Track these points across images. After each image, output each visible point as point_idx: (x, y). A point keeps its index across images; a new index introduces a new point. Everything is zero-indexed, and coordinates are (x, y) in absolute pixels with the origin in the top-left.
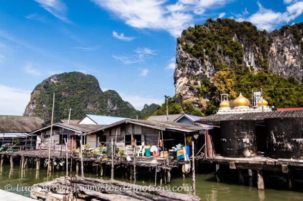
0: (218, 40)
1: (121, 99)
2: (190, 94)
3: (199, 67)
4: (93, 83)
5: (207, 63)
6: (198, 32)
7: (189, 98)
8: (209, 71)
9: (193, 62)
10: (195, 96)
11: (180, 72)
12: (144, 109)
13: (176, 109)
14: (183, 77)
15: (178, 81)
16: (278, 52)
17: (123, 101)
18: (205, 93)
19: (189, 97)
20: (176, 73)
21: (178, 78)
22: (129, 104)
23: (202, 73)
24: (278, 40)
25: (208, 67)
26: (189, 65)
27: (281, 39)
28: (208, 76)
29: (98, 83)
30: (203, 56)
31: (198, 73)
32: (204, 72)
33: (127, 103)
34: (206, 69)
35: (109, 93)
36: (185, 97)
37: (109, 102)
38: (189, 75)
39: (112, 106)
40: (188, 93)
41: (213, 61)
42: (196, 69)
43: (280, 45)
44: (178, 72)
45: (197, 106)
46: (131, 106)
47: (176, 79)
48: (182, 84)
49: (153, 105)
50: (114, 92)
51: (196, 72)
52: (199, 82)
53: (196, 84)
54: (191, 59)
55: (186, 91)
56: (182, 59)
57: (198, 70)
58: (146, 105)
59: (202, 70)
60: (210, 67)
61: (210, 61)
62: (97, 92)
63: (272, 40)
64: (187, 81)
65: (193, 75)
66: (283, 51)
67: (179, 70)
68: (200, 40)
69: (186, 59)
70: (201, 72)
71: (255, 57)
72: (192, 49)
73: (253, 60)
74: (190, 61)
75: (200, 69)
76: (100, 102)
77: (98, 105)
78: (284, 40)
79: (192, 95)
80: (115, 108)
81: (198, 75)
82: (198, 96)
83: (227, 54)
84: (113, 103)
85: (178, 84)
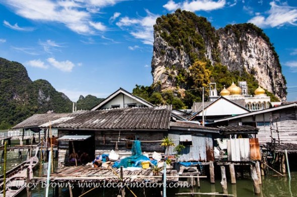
0: (189, 31)
1: (55, 90)
2: (168, 83)
3: (176, 57)
4: (20, 71)
5: (183, 53)
6: (172, 21)
7: (167, 88)
8: (184, 61)
9: (171, 50)
10: (172, 85)
11: (159, 60)
12: (80, 100)
13: (157, 98)
14: (162, 66)
15: (156, 69)
16: (224, 48)
17: (57, 92)
18: (182, 82)
19: (168, 86)
20: (153, 61)
21: (156, 67)
22: (64, 95)
23: (178, 63)
24: (223, 37)
25: (183, 57)
26: (168, 53)
27: (226, 36)
28: (183, 66)
29: (26, 72)
30: (179, 46)
31: (175, 62)
32: (180, 62)
33: (61, 94)
34: (182, 58)
35: (40, 83)
36: (164, 86)
37: (40, 93)
38: (167, 64)
39: (44, 97)
40: (167, 83)
41: (188, 51)
42: (174, 58)
43: (224, 42)
44: (157, 60)
45: (176, 95)
46: (66, 97)
47: (154, 68)
48: (160, 73)
49: (90, 96)
50: (45, 82)
51: (173, 61)
52: (175, 71)
53: (173, 73)
54: (169, 47)
55: (165, 80)
56: (161, 46)
57: (175, 59)
58: (81, 96)
59: (178, 60)
60: (185, 57)
61: (185, 51)
62: (25, 82)
63: (219, 37)
64: (165, 70)
65: (170, 64)
66: (227, 47)
67: (157, 58)
68: (175, 29)
69: (166, 47)
70: (177, 61)
71: (211, 52)
72: (169, 38)
73: (210, 54)
74: (169, 50)
75: (177, 58)
76: (28, 93)
77: (27, 95)
78: (228, 38)
79: (170, 85)
80: (48, 99)
81: (175, 64)
82: (176, 86)
83: (197, 46)
84: (46, 93)
85: (156, 72)
